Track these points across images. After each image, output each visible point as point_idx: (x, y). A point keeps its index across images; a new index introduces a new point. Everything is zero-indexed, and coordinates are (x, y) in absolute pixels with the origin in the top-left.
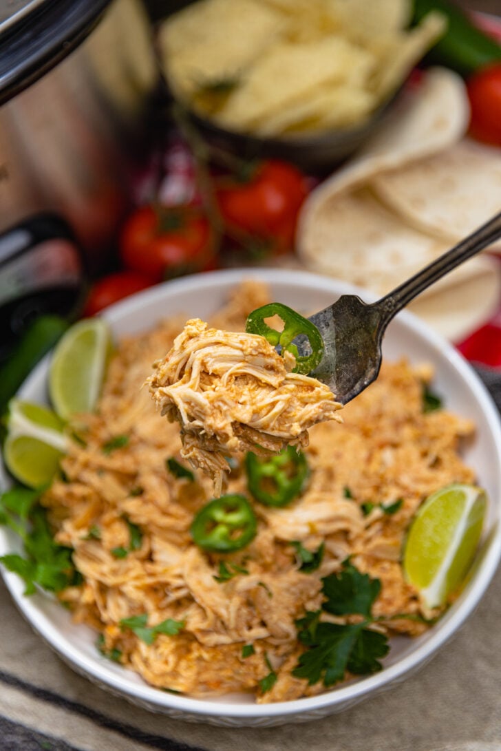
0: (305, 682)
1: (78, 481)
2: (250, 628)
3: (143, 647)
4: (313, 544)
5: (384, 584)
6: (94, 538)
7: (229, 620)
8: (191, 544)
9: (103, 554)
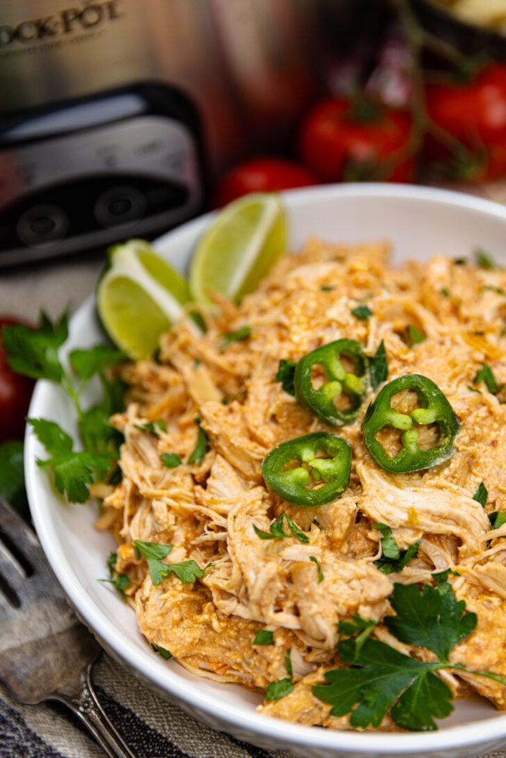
0: (327, 708)
1: (170, 365)
2: (279, 610)
3: (148, 584)
4: (406, 538)
5: (481, 623)
6: (150, 433)
7: (253, 587)
8: (261, 482)
9: (152, 455)
